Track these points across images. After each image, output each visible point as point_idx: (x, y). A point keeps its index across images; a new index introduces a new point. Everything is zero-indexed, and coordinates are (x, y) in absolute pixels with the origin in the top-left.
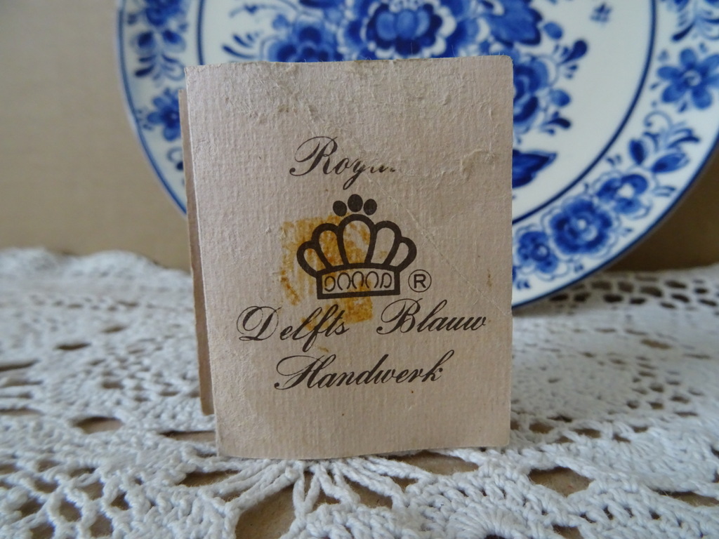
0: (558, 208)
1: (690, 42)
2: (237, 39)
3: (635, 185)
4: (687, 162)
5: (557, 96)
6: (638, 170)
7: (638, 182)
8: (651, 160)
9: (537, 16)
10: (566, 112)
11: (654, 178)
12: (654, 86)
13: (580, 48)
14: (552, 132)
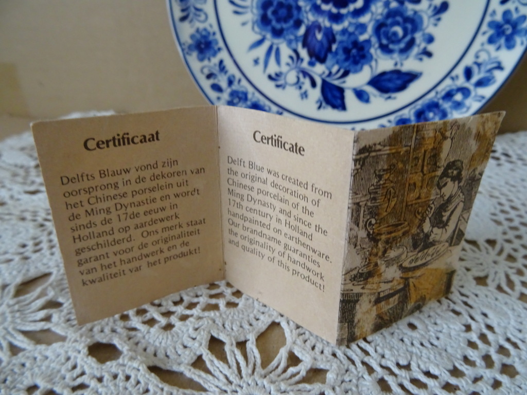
0: (419, 105)
1: (510, 6)
3: (463, 94)
4: (494, 82)
5: (427, 37)
6: (467, 85)
7: (465, 92)
8: (475, 79)
10: (431, 48)
11: (475, 90)
12: (484, 33)
13: (444, 7)
14: (421, 59)
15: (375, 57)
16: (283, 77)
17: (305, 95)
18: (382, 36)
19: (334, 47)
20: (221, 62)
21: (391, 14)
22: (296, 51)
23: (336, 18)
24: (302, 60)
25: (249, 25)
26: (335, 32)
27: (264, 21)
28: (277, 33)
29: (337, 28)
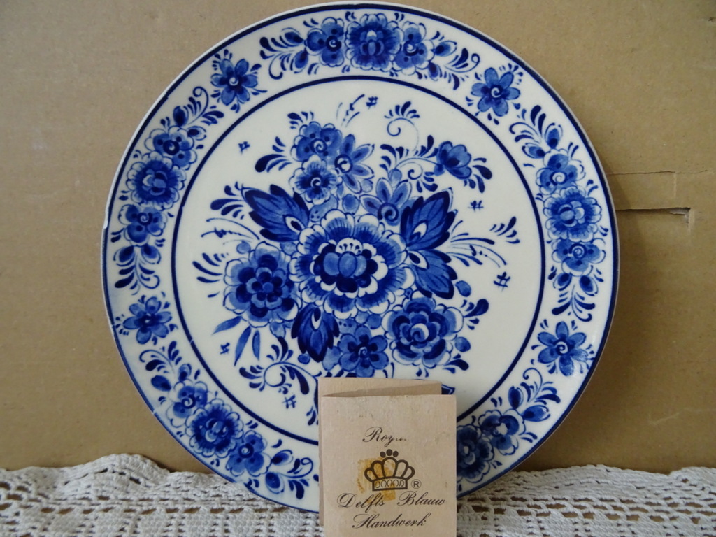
1: (564, 317)
2: (206, 257)
3: (508, 426)
4: (548, 416)
5: (460, 341)
6: (513, 413)
7: (512, 424)
8: (523, 408)
9: (453, 275)
10: (465, 357)
11: (523, 423)
12: (533, 347)
13: (483, 306)
14: (453, 371)
15: (391, 360)
16: (261, 374)
17: (291, 402)
18: (401, 335)
19: (336, 340)
20: (173, 344)
21: (414, 307)
22: (281, 340)
23: (341, 303)
24: (291, 353)
25: (220, 298)
26: (338, 321)
27: (241, 294)
28: (258, 313)
29: (341, 316)
